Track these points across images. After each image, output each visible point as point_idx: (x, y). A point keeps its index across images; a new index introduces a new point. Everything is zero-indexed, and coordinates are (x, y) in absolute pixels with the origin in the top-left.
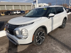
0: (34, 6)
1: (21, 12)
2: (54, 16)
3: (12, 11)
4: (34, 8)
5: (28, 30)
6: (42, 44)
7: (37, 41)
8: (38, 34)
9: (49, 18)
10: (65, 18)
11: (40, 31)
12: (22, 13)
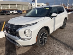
0: (32, 5)
1: (18, 11)
2: (56, 16)
3: (8, 11)
4: (32, 8)
5: (32, 31)
6: (44, 45)
7: (40, 42)
8: (42, 35)
9: (52, 18)
10: (66, 18)
11: (43, 31)
12: (19, 13)
